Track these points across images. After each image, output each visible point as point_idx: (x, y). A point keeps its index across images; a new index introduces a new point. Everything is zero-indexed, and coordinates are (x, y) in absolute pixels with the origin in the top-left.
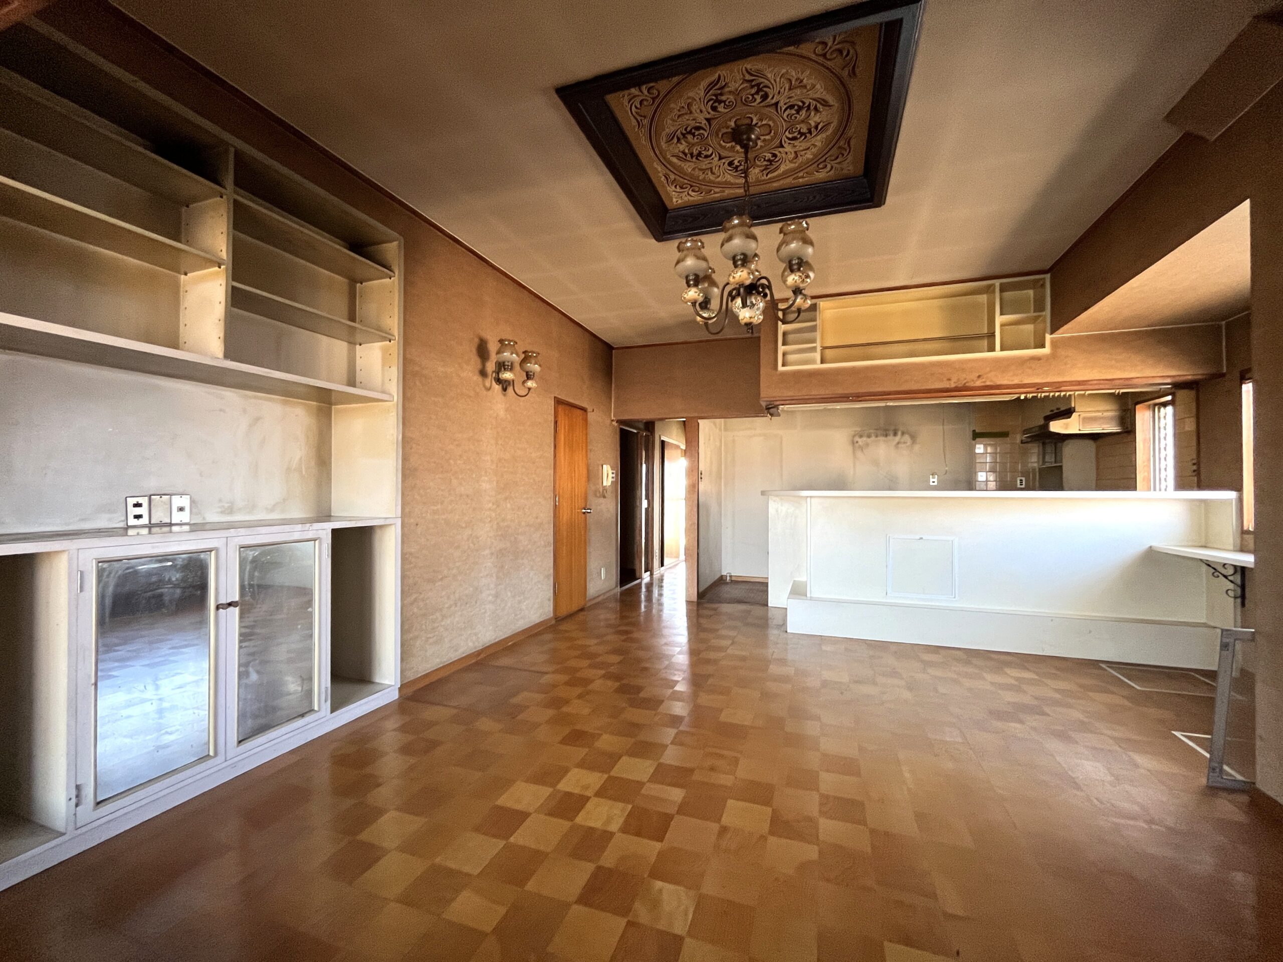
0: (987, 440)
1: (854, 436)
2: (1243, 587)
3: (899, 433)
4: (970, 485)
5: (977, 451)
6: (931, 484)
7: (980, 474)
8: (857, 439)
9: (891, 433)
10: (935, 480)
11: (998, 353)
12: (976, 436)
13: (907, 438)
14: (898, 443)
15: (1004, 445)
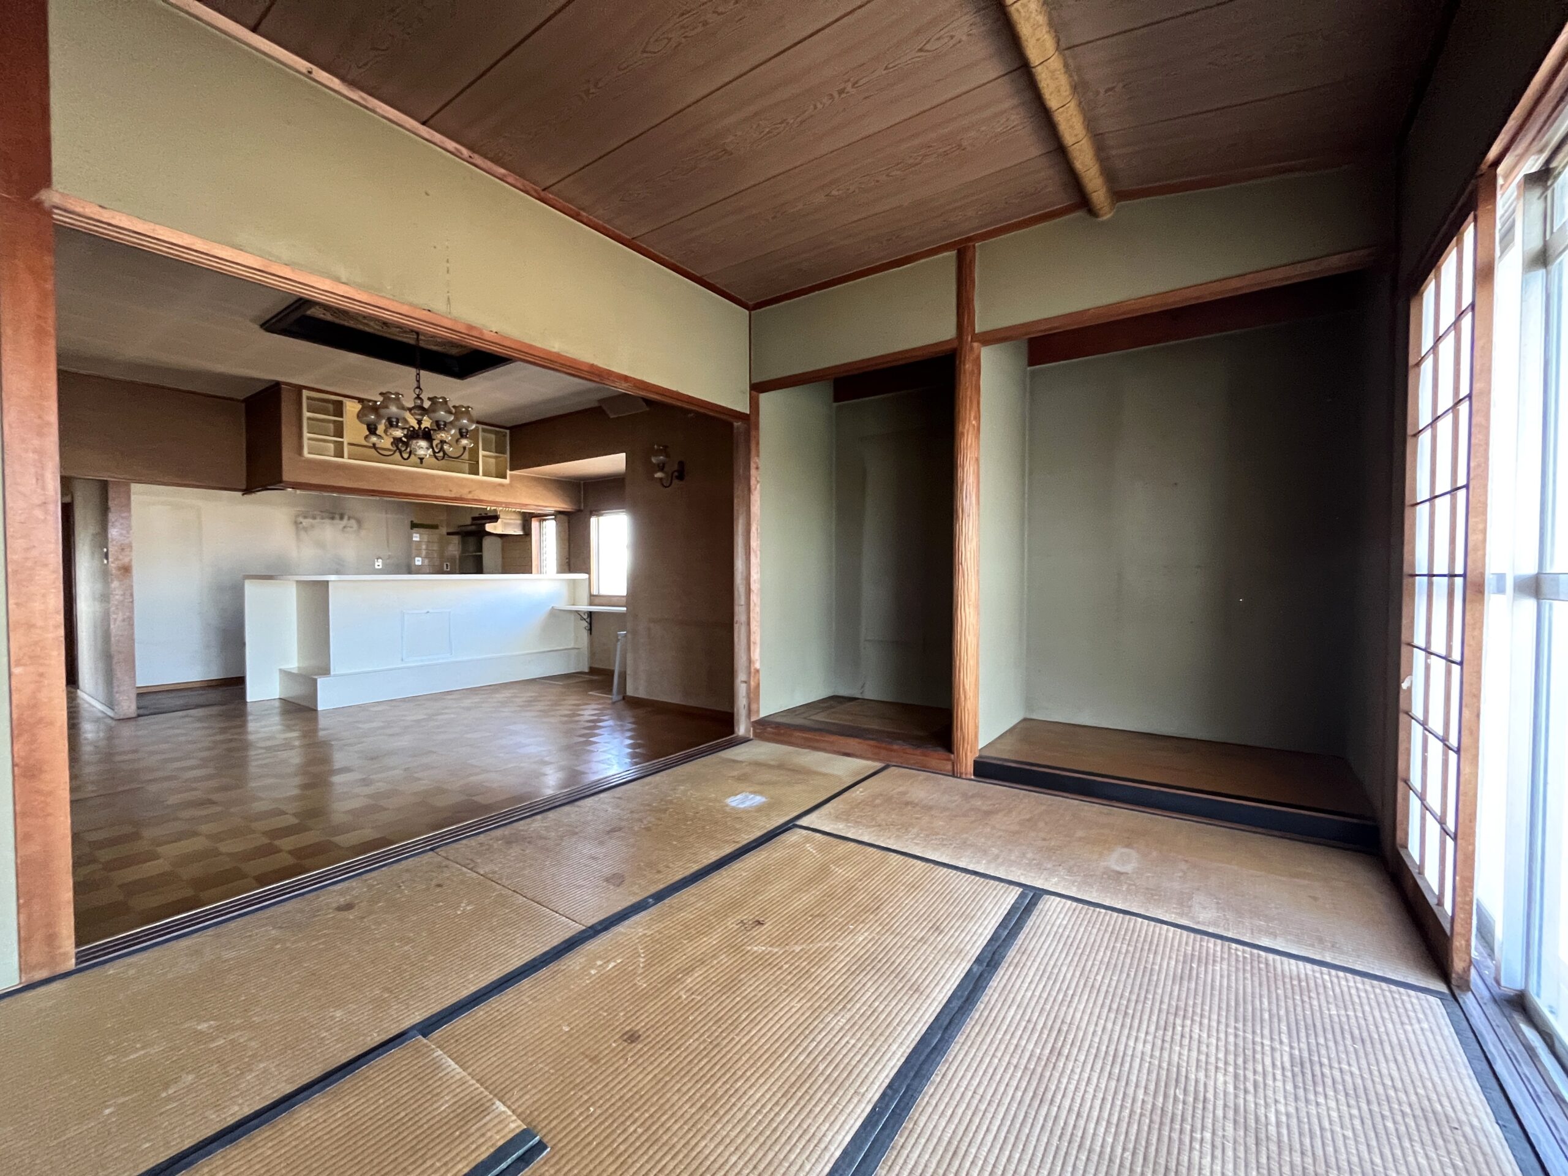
0: (421, 530)
1: (297, 516)
2: (590, 624)
3: (346, 517)
4: (410, 570)
5: (414, 539)
6: (377, 567)
7: (417, 559)
8: (301, 519)
9: (337, 516)
10: (380, 564)
11: (480, 478)
12: (414, 526)
13: (353, 522)
14: (345, 527)
15: (435, 535)
